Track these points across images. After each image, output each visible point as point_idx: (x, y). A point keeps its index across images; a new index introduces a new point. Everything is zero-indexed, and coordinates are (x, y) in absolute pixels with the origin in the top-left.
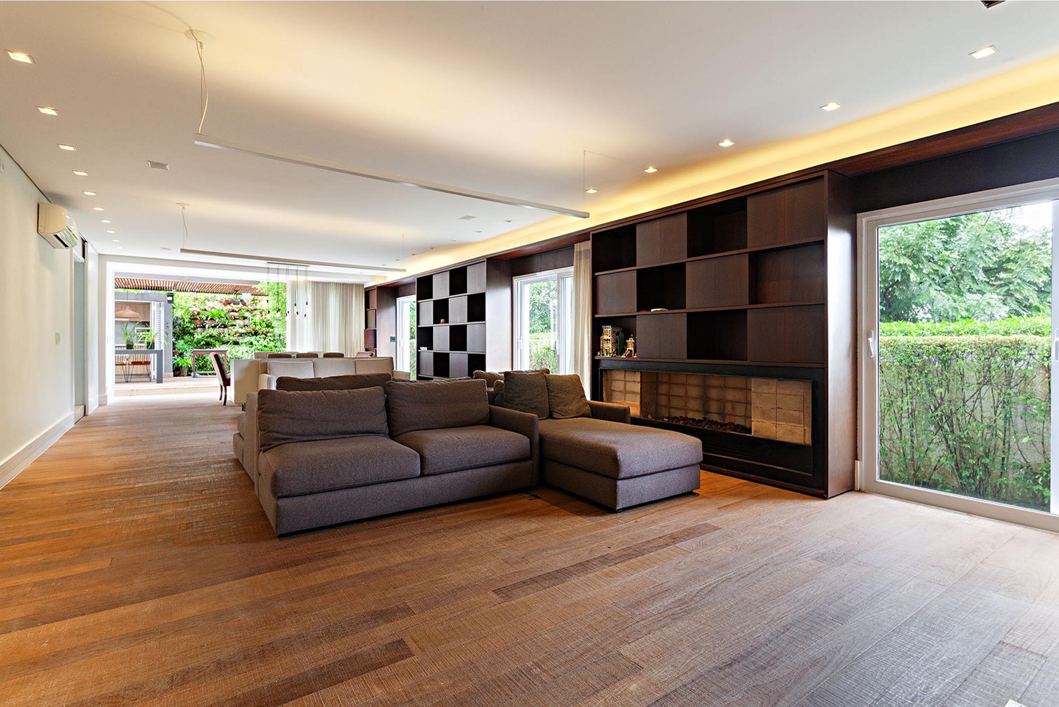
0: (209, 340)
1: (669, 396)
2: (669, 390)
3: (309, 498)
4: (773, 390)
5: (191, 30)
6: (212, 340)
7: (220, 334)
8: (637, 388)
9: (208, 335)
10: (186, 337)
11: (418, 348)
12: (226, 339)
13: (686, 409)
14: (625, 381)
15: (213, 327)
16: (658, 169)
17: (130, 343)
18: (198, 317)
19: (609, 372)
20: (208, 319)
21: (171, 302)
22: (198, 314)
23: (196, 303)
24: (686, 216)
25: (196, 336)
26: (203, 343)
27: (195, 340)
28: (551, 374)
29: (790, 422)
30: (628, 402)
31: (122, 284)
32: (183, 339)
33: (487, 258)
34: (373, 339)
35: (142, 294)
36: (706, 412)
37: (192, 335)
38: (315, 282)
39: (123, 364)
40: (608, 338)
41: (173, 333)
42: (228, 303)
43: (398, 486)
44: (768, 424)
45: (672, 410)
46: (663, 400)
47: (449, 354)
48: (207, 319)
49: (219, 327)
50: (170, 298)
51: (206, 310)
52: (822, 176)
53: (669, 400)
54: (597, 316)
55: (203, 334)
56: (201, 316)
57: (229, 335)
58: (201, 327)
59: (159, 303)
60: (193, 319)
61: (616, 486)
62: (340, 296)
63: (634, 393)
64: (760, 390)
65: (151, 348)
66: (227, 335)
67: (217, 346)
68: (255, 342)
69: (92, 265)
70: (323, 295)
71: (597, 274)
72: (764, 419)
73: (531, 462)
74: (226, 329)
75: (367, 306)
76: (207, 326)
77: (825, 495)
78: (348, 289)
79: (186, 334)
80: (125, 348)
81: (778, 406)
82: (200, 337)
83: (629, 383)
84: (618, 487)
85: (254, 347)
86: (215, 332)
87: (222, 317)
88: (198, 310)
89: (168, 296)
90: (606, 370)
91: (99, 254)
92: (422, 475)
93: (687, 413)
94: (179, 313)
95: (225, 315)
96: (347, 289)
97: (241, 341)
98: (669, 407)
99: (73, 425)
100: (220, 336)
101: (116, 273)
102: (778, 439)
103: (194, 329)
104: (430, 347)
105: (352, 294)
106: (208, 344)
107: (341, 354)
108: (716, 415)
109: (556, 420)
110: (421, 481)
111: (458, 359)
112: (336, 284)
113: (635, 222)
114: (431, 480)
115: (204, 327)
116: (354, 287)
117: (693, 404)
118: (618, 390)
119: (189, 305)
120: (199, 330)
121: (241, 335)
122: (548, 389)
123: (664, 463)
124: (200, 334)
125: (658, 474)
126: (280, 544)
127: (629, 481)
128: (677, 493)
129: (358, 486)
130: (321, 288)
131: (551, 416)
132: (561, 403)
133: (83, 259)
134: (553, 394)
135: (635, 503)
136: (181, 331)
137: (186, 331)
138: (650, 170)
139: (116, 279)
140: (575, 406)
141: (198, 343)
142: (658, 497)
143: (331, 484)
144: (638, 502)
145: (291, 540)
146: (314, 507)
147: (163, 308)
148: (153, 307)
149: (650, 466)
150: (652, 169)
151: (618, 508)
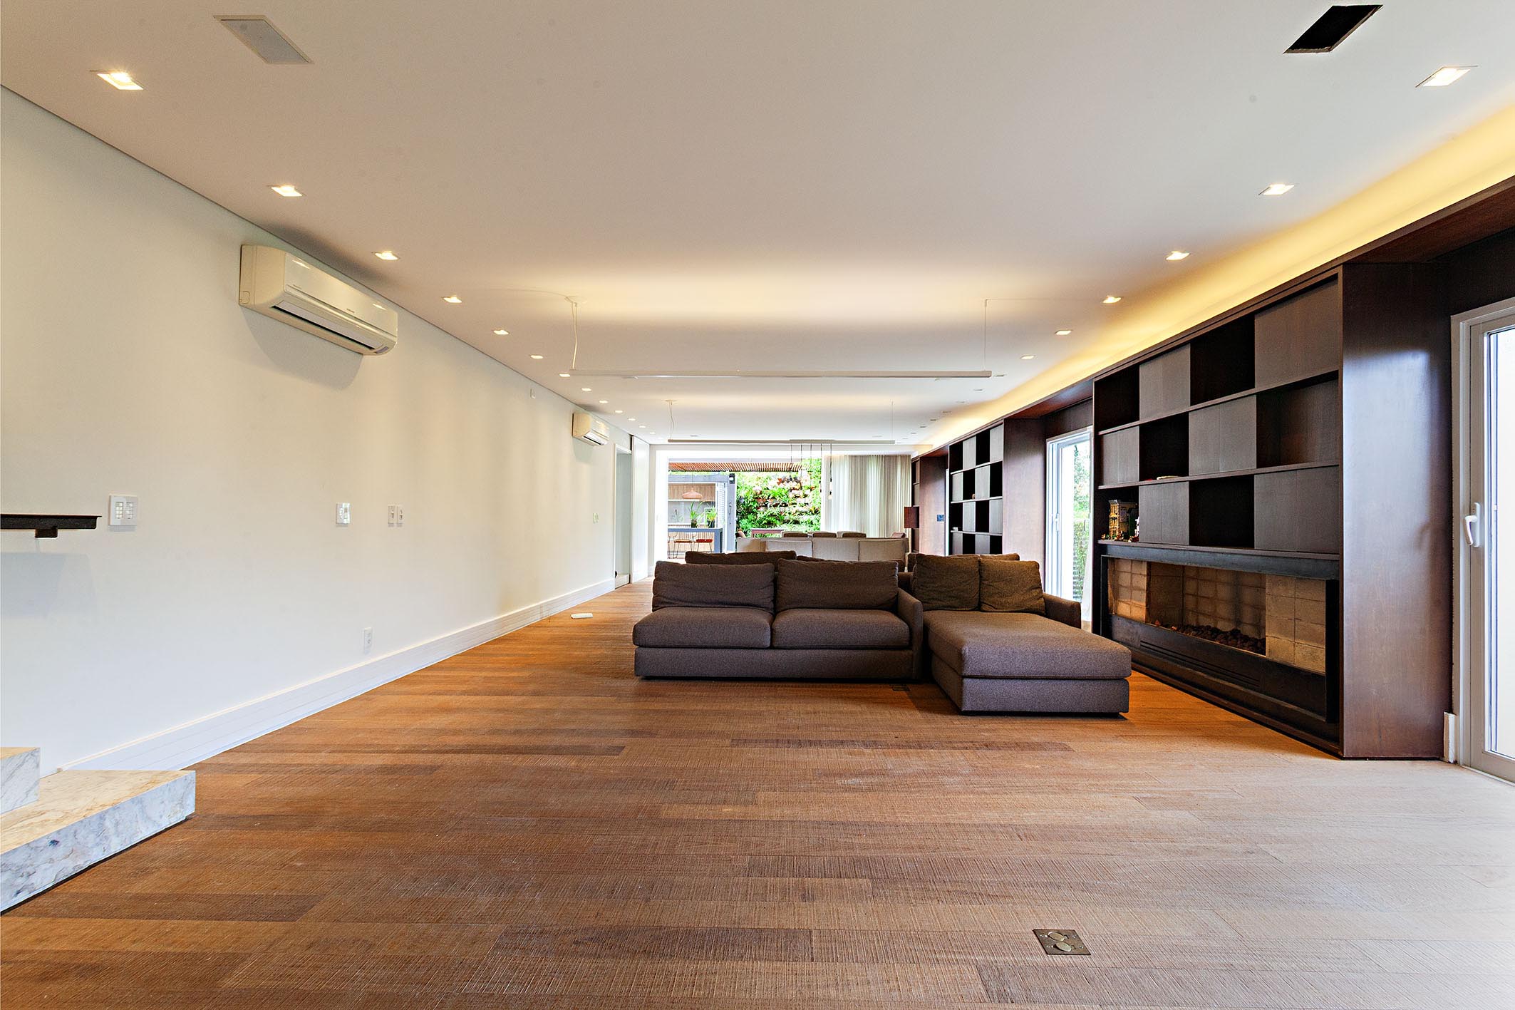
0: (770, 518)
1: (1196, 595)
2: (1198, 589)
3: (661, 650)
4: (1291, 593)
5: (567, 297)
6: (772, 519)
7: (781, 512)
8: (1143, 583)
9: (769, 514)
10: (750, 517)
11: (951, 528)
12: (787, 517)
13: (1213, 616)
14: (1132, 574)
15: (774, 506)
16: (1122, 298)
17: (693, 522)
18: (760, 496)
19: (1116, 561)
20: (770, 498)
21: (733, 483)
22: (761, 493)
23: (759, 482)
24: (1189, 349)
25: (759, 515)
26: (765, 521)
27: (758, 519)
28: (1021, 560)
29: (1311, 641)
30: (1134, 602)
31: (675, 467)
32: (747, 518)
33: (1005, 419)
34: (915, 518)
35: (709, 476)
36: (1238, 622)
37: (755, 514)
38: (852, 456)
39: (690, 542)
40: (1116, 516)
41: (737, 512)
42: (781, 481)
43: (745, 653)
44: (1285, 641)
45: (1201, 617)
46: (1190, 602)
47: (974, 535)
48: (768, 499)
49: (781, 506)
50: (732, 479)
51: (768, 489)
52: (1335, 277)
53: (1197, 602)
54: (1101, 487)
55: (765, 513)
56: (763, 495)
57: (789, 513)
58: (763, 506)
59: (723, 484)
60: (757, 498)
61: (962, 684)
62: (881, 470)
63: (1140, 589)
64: (1275, 591)
65: (711, 527)
66: (787, 514)
67: (778, 525)
68: (814, 522)
69: (640, 455)
70: (862, 469)
71: (1101, 433)
72: (1281, 633)
73: (911, 652)
74: (787, 508)
75: (914, 480)
76: (768, 505)
77: (1340, 753)
78: (892, 460)
79: (750, 513)
80: (690, 527)
81: (1297, 617)
82: (762, 516)
83: (1136, 576)
84: (965, 685)
85: (814, 526)
86: (776, 511)
87: (783, 496)
88: (761, 489)
89: (730, 476)
90: (1113, 559)
91: (650, 445)
92: (772, 647)
93: (1216, 623)
94: (743, 493)
95: (786, 494)
96: (889, 462)
97: (801, 520)
98: (1197, 613)
99: (614, 589)
100: (780, 516)
101: (670, 459)
102: (1297, 665)
103: (757, 508)
104: (960, 529)
105: (896, 464)
106: (769, 524)
107: (862, 534)
108: (1249, 626)
109: (985, 613)
110: (770, 653)
111: (982, 540)
112: (877, 456)
113: (1137, 361)
114: (780, 653)
115: (766, 506)
116: (899, 458)
117: (1223, 610)
118: (1125, 585)
119: (751, 484)
120: (762, 509)
121: (801, 514)
122: (981, 577)
123: (1044, 669)
124: (762, 513)
125: (1038, 682)
126: (634, 683)
127: (981, 681)
128: (1078, 710)
129: (706, 647)
130: (859, 463)
131: (979, 608)
132: (996, 594)
133: (629, 452)
134: (986, 582)
135: (993, 708)
136: (744, 510)
137: (749, 511)
138: (1111, 300)
139: (670, 464)
140: (1017, 598)
141: (760, 522)
142: (1037, 709)
143: (680, 642)
144: (999, 708)
145: (645, 683)
146: (662, 659)
147: (726, 489)
148: (717, 489)
149: (1018, 668)
150: (1113, 298)
151: (963, 709)
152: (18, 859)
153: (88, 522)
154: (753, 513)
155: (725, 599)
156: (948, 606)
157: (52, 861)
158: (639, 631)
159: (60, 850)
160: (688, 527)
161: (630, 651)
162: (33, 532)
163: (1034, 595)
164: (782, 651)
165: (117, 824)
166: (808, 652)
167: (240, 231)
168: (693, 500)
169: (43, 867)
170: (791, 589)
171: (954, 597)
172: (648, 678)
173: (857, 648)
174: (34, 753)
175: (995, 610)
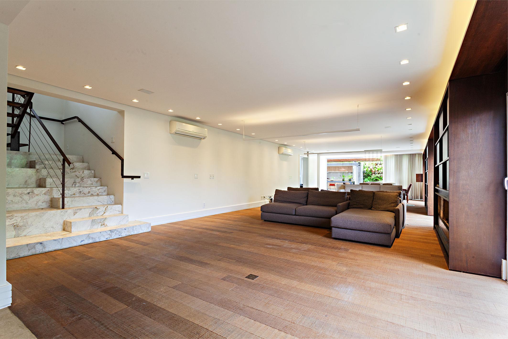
0: (376, 178)
5: (242, 120)
9: (376, 176)
10: (369, 177)
15: (378, 174)
17: (343, 179)
18: (373, 170)
21: (359, 165)
25: (372, 177)
26: (375, 179)
31: (329, 161)
32: (367, 178)
34: (421, 178)
35: (350, 163)
37: (371, 176)
38: (396, 155)
41: (363, 176)
48: (376, 171)
49: (381, 174)
50: (359, 164)
58: (374, 174)
59: (356, 166)
60: (371, 171)
62: (409, 159)
65: (350, 181)
75: (423, 163)
76: (376, 173)
79: (369, 176)
80: (342, 181)
82: (373, 177)
84: (332, 229)
88: (373, 168)
89: (358, 163)
92: (295, 215)
96: (413, 157)
100: (381, 177)
101: (327, 158)
103: (372, 174)
105: (415, 157)
112: (407, 154)
115: (375, 174)
122: (373, 198)
123: (357, 227)
124: (373, 176)
125: (357, 231)
126: (261, 221)
127: (338, 229)
128: (371, 242)
129: (278, 213)
130: (399, 157)
131: (370, 209)
132: (377, 204)
133: (307, 157)
134: (375, 200)
135: (341, 238)
136: (366, 175)
137: (368, 175)
138: (408, 98)
139: (327, 160)
140: (385, 206)
141: (373, 179)
142: (356, 240)
143: (271, 211)
144: (344, 238)
145: (264, 222)
146: (268, 216)
147: (358, 168)
148: (353, 168)
149: (348, 226)
150: (409, 97)
151: (332, 237)
152: (119, 230)
153: (139, 177)
154: (370, 176)
155: (292, 201)
156: (359, 207)
157: (125, 232)
158: (263, 208)
159: (126, 231)
160: (341, 181)
161: (260, 213)
162: (131, 179)
163: (392, 205)
164: (298, 216)
165: (136, 229)
166: (305, 217)
167: (169, 119)
168: (343, 172)
169: (123, 233)
170: (311, 199)
171: (362, 204)
172: (265, 221)
173: (320, 217)
174: (127, 215)
175: (375, 209)
